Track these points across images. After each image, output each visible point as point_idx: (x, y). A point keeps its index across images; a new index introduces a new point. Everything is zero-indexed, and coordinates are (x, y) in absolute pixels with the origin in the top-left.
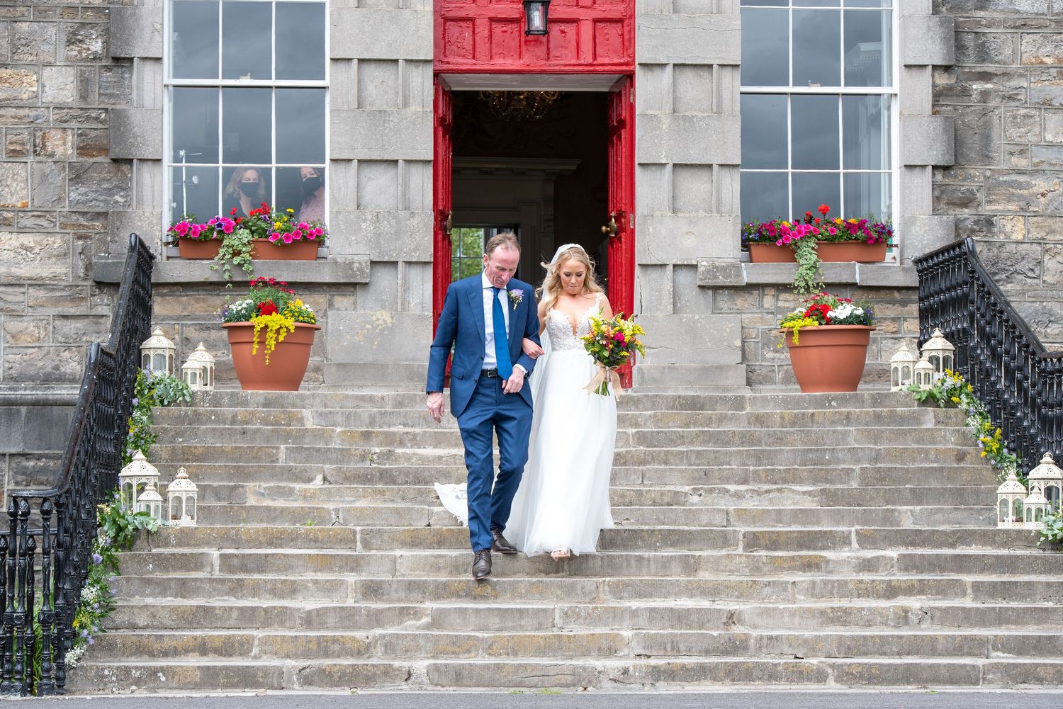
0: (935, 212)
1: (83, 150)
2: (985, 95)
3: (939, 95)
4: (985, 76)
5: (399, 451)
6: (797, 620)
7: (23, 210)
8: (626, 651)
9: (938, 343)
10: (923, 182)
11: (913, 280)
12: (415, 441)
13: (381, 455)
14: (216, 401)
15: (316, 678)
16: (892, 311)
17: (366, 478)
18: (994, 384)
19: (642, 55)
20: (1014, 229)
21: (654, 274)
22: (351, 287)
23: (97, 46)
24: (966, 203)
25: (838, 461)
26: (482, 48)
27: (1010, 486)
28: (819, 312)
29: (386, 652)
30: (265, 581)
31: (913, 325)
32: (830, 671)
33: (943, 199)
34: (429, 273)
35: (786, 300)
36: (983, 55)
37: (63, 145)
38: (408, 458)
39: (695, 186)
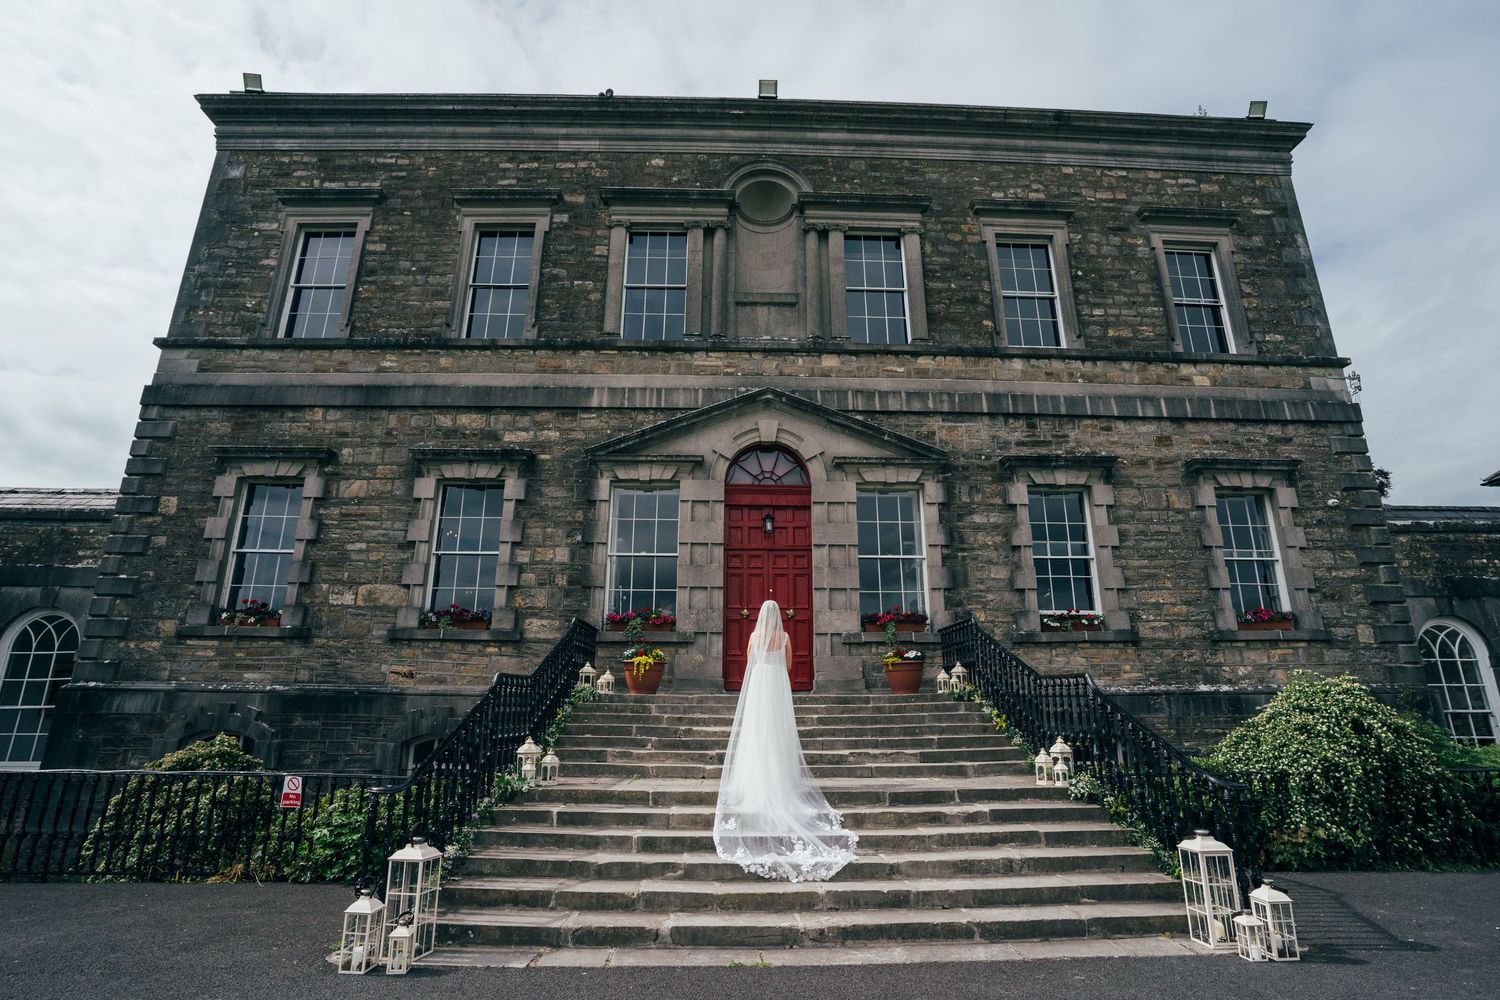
0: (946, 609)
1: (570, 583)
2: (964, 558)
3: (944, 558)
4: (964, 550)
5: (695, 728)
6: (937, 870)
7: (543, 609)
8: (821, 906)
9: (958, 669)
10: (940, 596)
11: (938, 639)
12: (705, 723)
13: (685, 731)
14: (611, 699)
15: (586, 938)
16: (928, 654)
17: (674, 746)
18: (997, 691)
19: (815, 541)
20: (981, 616)
21: (823, 638)
22: (685, 643)
23: (579, 538)
24: (959, 604)
25: (923, 734)
26: (746, 540)
27: (1041, 759)
28: (899, 654)
29: (646, 907)
30: (579, 836)
31: (939, 660)
32: (976, 929)
33: (949, 603)
34: (721, 638)
35: (882, 649)
36: (962, 541)
37: (562, 581)
38: (699, 732)
39: (840, 598)
